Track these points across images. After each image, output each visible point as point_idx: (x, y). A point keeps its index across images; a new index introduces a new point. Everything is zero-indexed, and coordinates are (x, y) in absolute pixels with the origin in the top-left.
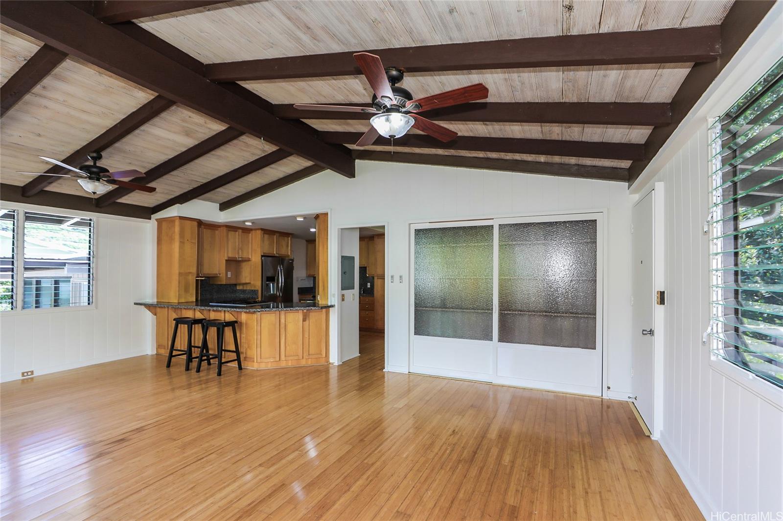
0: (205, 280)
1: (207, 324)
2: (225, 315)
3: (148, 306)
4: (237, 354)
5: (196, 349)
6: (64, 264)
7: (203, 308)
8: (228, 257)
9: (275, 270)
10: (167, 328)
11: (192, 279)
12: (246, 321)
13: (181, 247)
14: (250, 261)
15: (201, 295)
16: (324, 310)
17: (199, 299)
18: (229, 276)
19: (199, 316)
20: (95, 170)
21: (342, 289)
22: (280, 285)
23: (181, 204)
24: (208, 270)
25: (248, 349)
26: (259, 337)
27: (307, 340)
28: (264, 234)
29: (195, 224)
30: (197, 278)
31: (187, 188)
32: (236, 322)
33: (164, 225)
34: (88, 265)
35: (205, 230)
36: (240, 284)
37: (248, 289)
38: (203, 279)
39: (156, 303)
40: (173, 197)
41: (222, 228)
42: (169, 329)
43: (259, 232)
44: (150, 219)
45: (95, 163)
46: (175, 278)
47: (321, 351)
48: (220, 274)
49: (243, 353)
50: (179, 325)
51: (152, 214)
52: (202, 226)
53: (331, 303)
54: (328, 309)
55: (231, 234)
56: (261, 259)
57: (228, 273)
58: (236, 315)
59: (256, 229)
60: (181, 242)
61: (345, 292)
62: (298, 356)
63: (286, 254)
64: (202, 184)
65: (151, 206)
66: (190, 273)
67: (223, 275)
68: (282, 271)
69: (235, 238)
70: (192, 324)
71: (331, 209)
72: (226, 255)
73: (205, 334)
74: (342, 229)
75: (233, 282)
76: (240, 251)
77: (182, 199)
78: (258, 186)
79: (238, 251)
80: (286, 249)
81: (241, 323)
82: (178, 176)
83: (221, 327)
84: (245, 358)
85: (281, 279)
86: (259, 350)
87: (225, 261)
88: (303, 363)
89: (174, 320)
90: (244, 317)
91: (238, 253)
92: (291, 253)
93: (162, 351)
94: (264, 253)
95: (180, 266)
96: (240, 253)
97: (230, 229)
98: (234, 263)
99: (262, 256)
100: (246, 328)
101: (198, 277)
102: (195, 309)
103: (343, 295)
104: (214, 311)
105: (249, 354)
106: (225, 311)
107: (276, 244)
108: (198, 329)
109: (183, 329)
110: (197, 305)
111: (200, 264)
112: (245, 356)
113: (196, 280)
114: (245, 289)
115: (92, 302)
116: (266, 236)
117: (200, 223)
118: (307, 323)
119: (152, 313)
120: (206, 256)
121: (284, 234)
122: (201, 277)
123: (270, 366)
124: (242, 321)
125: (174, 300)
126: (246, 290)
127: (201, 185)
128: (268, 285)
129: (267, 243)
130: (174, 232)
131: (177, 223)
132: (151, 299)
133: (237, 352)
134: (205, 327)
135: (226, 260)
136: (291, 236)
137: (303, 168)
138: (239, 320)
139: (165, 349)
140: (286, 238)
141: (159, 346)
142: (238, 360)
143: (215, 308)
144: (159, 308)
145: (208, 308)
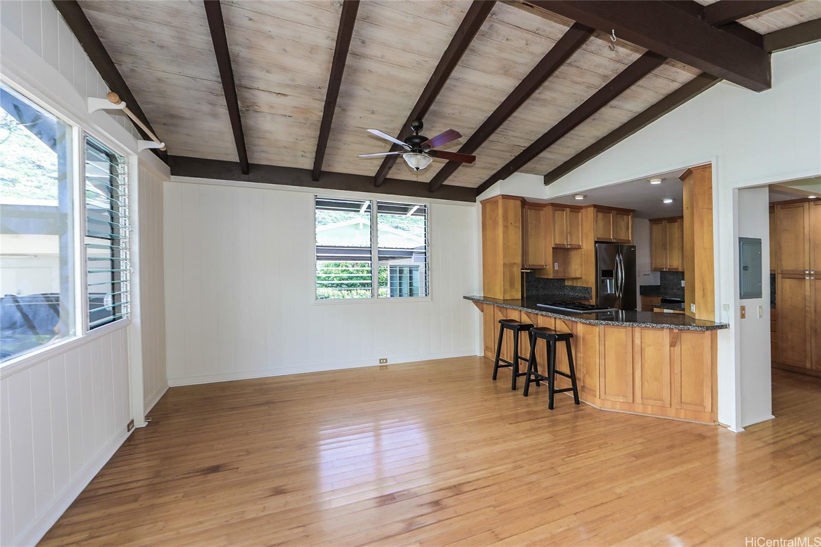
0: (530, 272)
1: (536, 334)
2: (557, 323)
3: (477, 302)
4: (572, 381)
5: (523, 361)
6: (411, 253)
7: (530, 310)
8: (556, 244)
9: (613, 260)
10: (493, 328)
11: (517, 272)
12: (583, 334)
13: (505, 232)
14: (580, 248)
15: (526, 290)
16: (708, 333)
17: (525, 296)
18: (556, 269)
19: (526, 320)
20: (417, 141)
21: (742, 296)
22: (620, 282)
23: (503, 180)
24: (533, 261)
25: (587, 376)
26: (602, 362)
27: (678, 377)
28: (597, 212)
29: (519, 203)
30: (522, 271)
31: (509, 157)
32: (571, 335)
33: (488, 207)
34: (424, 254)
35: (529, 210)
36: (568, 279)
37: (579, 285)
38: (529, 271)
39: (483, 299)
40: (495, 172)
41: (547, 208)
42: (496, 330)
43: (591, 210)
44: (475, 201)
45: (417, 134)
46: (500, 269)
47: (702, 401)
48: (546, 266)
49: (580, 380)
50: (505, 329)
51: (477, 196)
52: (526, 207)
53: (720, 319)
54: (714, 331)
55: (558, 213)
56: (595, 246)
57: (555, 264)
58: (570, 324)
59: (586, 207)
60: (504, 226)
61: (746, 302)
62: (662, 400)
63: (626, 238)
64: (524, 149)
65: (475, 186)
66: (515, 263)
67: (549, 267)
68: (622, 262)
69: (563, 218)
70: (519, 330)
71: (717, 156)
72: (553, 242)
73: (533, 345)
74: (740, 189)
75: (561, 276)
76: (569, 235)
77: (504, 173)
78: (593, 141)
79: (567, 236)
80: (626, 231)
81: (576, 336)
82: (498, 142)
83: (553, 338)
84: (583, 387)
85: (621, 274)
86: (602, 380)
87: (551, 249)
88: (671, 414)
89: (500, 322)
90: (580, 328)
91: (567, 239)
92: (632, 237)
93: (489, 354)
94: (598, 238)
95: (505, 256)
96: (569, 238)
97: (556, 208)
98: (562, 252)
99: (596, 242)
100: (583, 344)
101: (523, 269)
102: (520, 311)
103: (743, 308)
104: (542, 315)
105: (589, 382)
106: (555, 318)
107: (613, 225)
108: (524, 336)
109: (509, 334)
110: (523, 306)
111: (525, 253)
112: (582, 385)
113: (522, 272)
114: (575, 285)
115: (429, 294)
116: (600, 215)
117: (524, 202)
118: (677, 349)
119: (479, 309)
120: (532, 242)
121: (623, 212)
122: (527, 269)
123: (618, 409)
124: (579, 334)
125: (500, 297)
126: (576, 287)
127: (524, 151)
128: (603, 282)
129: (601, 224)
130: (498, 215)
131: (500, 202)
132: (478, 294)
133: (573, 376)
134: (533, 338)
135: (553, 248)
136: (631, 213)
137: (661, 97)
138: (574, 332)
139: (492, 352)
140: (625, 216)
141: (487, 348)
142: (574, 389)
143: (544, 313)
144: (485, 305)
145: (536, 312)
